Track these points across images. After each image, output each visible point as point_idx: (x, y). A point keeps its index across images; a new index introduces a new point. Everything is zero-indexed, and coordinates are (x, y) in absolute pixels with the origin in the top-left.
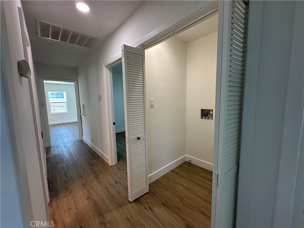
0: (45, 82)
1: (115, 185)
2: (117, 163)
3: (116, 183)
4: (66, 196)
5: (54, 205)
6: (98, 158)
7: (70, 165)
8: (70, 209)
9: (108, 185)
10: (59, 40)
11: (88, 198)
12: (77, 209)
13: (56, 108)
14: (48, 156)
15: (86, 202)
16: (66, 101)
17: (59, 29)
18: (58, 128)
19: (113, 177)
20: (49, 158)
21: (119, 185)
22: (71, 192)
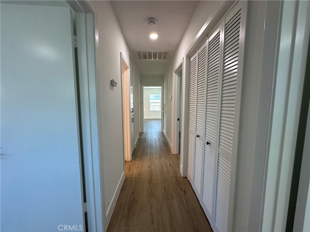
0: (144, 87)
1: (169, 167)
2: (178, 154)
3: (170, 166)
4: (139, 161)
5: (132, 162)
6: (167, 146)
7: (148, 145)
8: (138, 168)
9: (164, 165)
10: (148, 59)
11: (149, 167)
12: (141, 169)
13: (155, 107)
14: (140, 137)
15: (147, 168)
16: (160, 102)
17: (146, 52)
18: (152, 121)
19: (170, 161)
20: (140, 139)
21: (171, 168)
22: (142, 160)
